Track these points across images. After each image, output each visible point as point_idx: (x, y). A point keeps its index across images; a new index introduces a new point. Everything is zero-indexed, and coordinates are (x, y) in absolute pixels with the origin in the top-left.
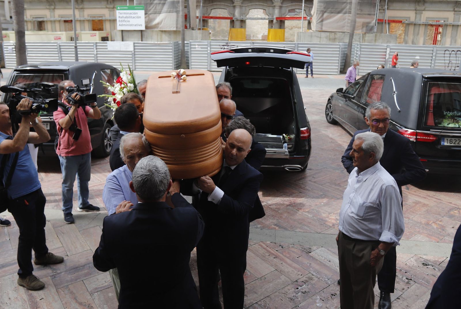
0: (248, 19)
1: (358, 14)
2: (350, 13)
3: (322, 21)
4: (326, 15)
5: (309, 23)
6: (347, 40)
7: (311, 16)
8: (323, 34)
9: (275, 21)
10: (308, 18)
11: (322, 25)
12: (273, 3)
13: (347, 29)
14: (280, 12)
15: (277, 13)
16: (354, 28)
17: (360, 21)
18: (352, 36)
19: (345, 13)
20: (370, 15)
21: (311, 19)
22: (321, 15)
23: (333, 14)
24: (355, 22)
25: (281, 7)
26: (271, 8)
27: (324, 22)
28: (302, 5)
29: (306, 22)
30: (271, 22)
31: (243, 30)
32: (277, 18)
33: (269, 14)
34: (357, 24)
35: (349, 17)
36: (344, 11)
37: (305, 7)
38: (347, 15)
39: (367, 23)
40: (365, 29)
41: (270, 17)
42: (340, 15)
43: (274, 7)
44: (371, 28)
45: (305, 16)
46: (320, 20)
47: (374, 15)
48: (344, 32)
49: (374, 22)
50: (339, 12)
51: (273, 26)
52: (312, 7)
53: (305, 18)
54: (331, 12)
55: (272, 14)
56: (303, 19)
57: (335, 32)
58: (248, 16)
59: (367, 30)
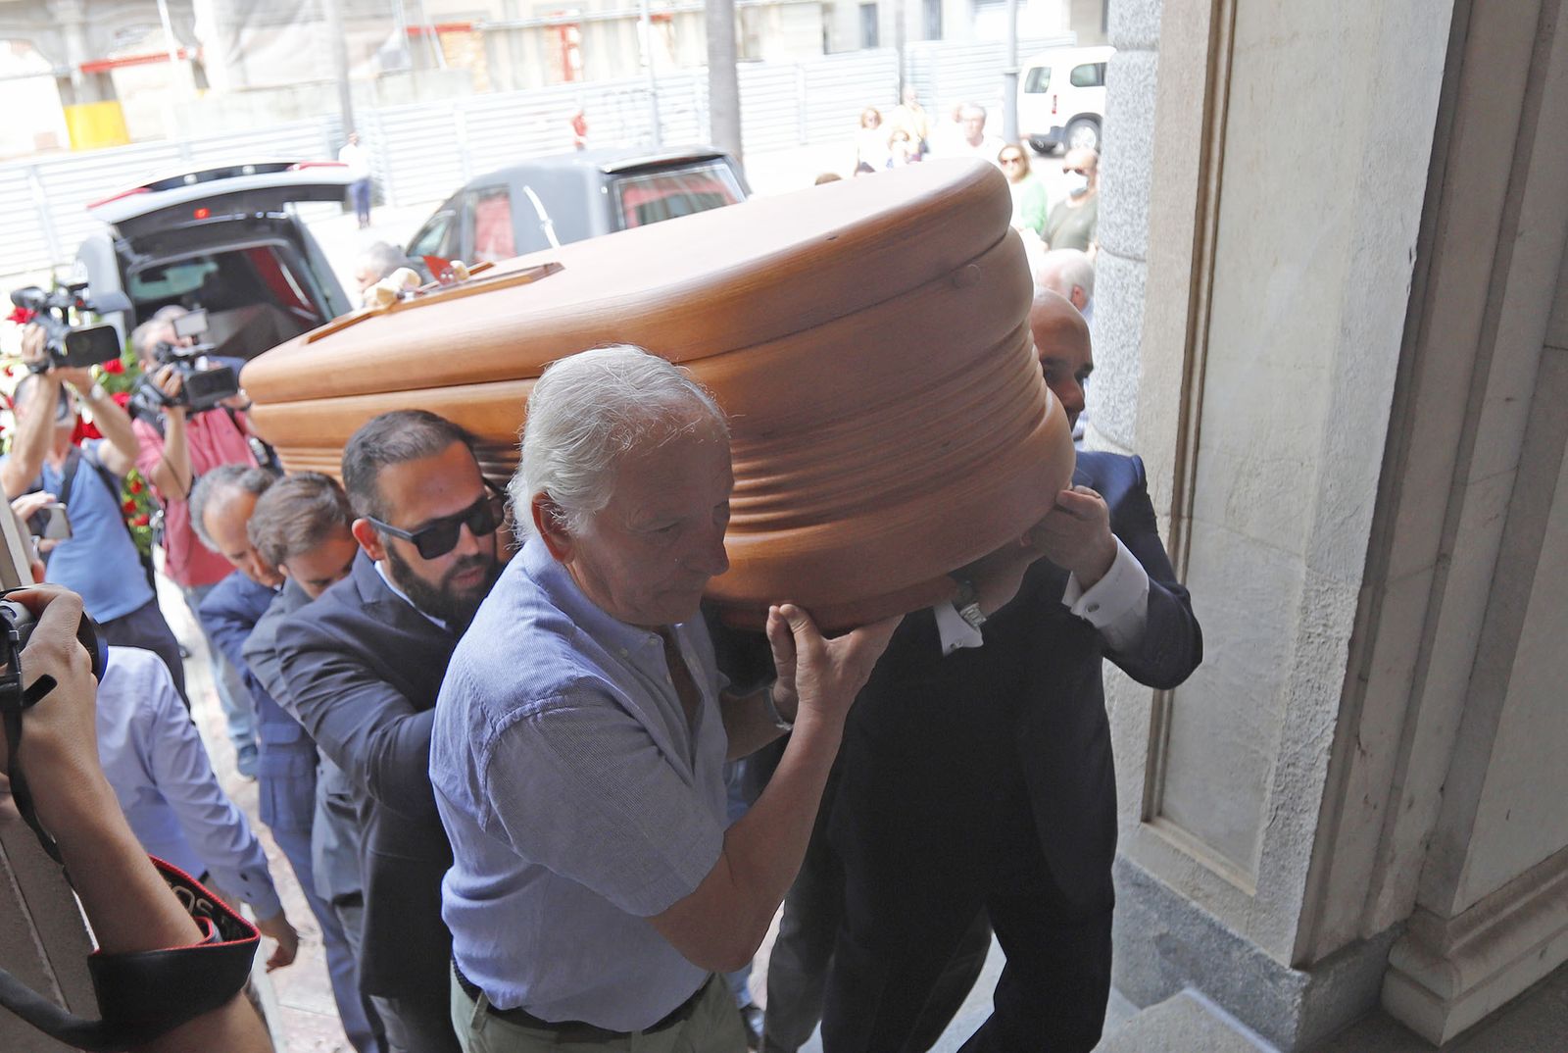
1: (346, 19)
2: (320, 18)
3: (241, 57)
4: (248, 35)
5: (198, 67)
6: (335, 108)
7: (199, 45)
8: (256, 99)
9: (77, 78)
10: (192, 52)
11: (244, 70)
12: (51, 16)
13: (327, 71)
14: (87, 43)
15: (76, 54)
16: (345, 65)
17: (357, 40)
18: (345, 90)
19: (306, 21)
20: (377, 17)
21: (200, 52)
22: (231, 38)
23: (268, 31)
24: (343, 46)
25: (84, 27)
26: (50, 35)
27: (251, 61)
28: (157, 13)
29: (186, 67)
30: (64, 82)
32: (84, 68)
33: (50, 56)
34: (353, 53)
35: (321, 33)
36: (302, 14)
37: (172, 15)
38: (312, 27)
39: (379, 45)
40: (376, 60)
41: (58, 67)
42: (292, 32)
43: (60, 29)
44: (394, 58)
45: (179, 46)
46: (235, 54)
47: (391, 16)
48: (318, 84)
49: (395, 39)
50: (287, 21)
51: (79, 96)
52: (192, 14)
53: (181, 54)
54: (263, 25)
55: (61, 55)
56: (174, 56)
57: (291, 88)
59: (384, 63)
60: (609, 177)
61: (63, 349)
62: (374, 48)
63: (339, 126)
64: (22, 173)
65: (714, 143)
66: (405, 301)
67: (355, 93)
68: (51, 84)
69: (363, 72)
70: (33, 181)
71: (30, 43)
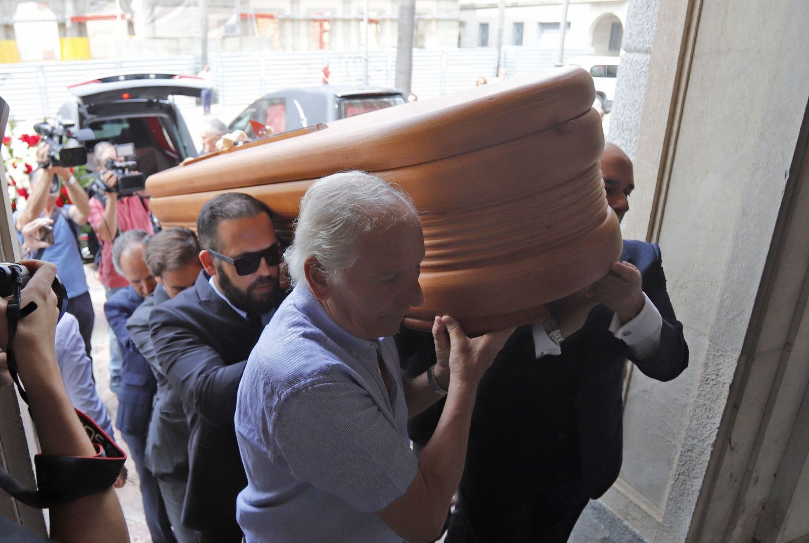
0: (17, 22)
1: (210, 6)
2: (196, 4)
3: (153, 21)
4: (158, 10)
5: (131, 24)
6: (198, 51)
7: (132, 13)
8: (158, 43)
9: (69, 24)
10: (128, 16)
11: (154, 28)
13: (197, 32)
14: (76, 7)
15: (70, 12)
16: (206, 29)
17: (214, 18)
18: (205, 42)
19: (188, 6)
20: (226, 7)
21: (132, 17)
22: (149, 11)
23: (168, 9)
24: (207, 20)
27: (157, 23)
29: (124, 24)
30: (62, 26)
31: (10, 43)
32: (73, 19)
33: (56, 12)
34: (211, 24)
35: (195, 13)
36: (187, 1)
38: (191, 9)
39: (224, 21)
40: (222, 29)
41: (60, 17)
42: (180, 9)
44: (232, 29)
45: (122, 13)
46: (150, 19)
47: (233, 7)
48: (191, 38)
49: (234, 19)
50: (177, 5)
51: (68, 33)
53: (123, 17)
55: (63, 12)
56: (119, 17)
57: (177, 39)
58: (16, 17)
59: (226, 31)
60: (339, 99)
61: (58, 157)
62: (222, 22)
63: (200, 60)
64: (34, 69)
65: (396, 87)
66: (238, 146)
67: (211, 45)
68: (56, 25)
69: (215, 34)
70: (40, 74)
71: (47, 4)
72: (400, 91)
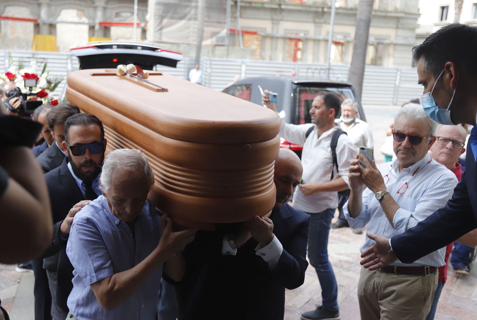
0: (59, 22)
1: (206, 21)
2: (196, 19)
3: (161, 29)
4: (165, 21)
5: (144, 31)
6: (193, 55)
7: (146, 22)
9: (97, 27)
10: (143, 25)
11: (161, 34)
12: (94, 3)
13: (193, 40)
14: (104, 15)
15: (99, 17)
16: (201, 38)
17: (208, 30)
18: (199, 48)
19: (190, 19)
20: (219, 23)
21: (146, 25)
22: (158, 21)
23: (174, 21)
24: (202, 31)
25: (105, 9)
26: (91, 10)
27: (165, 31)
28: (133, 8)
29: (139, 31)
30: (92, 28)
31: (52, 37)
32: (100, 24)
33: (89, 17)
34: (205, 35)
35: (194, 25)
36: (189, 16)
37: (138, 9)
38: (192, 22)
39: (217, 33)
40: (214, 39)
41: (91, 22)
42: (183, 22)
43: (95, 8)
44: (223, 39)
45: (138, 22)
46: (159, 28)
47: (225, 23)
48: (189, 45)
49: (224, 32)
50: (182, 18)
51: (96, 34)
52: (147, 11)
53: (138, 25)
54: (172, 18)
55: (94, 18)
56: (135, 25)
57: (178, 44)
58: (59, 19)
59: (217, 40)
62: (214, 34)
63: (193, 62)
64: (65, 57)
67: (203, 51)
68: (86, 28)
69: (207, 42)
70: (69, 61)
71: (83, 11)
72: (349, 83)
